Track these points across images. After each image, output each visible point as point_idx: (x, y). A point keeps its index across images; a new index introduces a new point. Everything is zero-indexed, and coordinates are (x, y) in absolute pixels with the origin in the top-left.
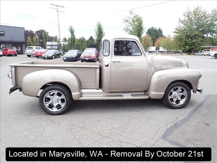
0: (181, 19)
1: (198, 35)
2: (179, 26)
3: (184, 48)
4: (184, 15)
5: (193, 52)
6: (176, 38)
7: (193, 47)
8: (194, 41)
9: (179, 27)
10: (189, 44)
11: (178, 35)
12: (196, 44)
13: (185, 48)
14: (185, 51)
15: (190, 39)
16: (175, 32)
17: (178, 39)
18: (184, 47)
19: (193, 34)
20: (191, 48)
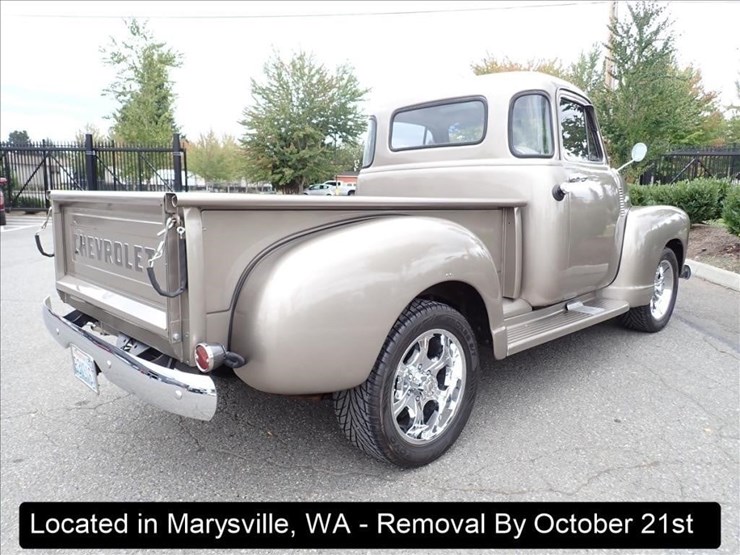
0: (259, 84)
1: (313, 138)
2: (254, 104)
3: (278, 173)
4: (267, 71)
5: (301, 187)
6: (249, 143)
7: (302, 171)
8: (305, 153)
9: (256, 108)
10: (290, 163)
11: (254, 131)
12: (310, 165)
13: (280, 175)
14: (281, 184)
15: (292, 146)
16: (244, 123)
17: (257, 146)
18: (278, 171)
19: (301, 134)
20: (296, 175)
